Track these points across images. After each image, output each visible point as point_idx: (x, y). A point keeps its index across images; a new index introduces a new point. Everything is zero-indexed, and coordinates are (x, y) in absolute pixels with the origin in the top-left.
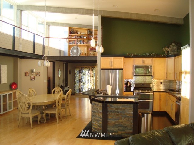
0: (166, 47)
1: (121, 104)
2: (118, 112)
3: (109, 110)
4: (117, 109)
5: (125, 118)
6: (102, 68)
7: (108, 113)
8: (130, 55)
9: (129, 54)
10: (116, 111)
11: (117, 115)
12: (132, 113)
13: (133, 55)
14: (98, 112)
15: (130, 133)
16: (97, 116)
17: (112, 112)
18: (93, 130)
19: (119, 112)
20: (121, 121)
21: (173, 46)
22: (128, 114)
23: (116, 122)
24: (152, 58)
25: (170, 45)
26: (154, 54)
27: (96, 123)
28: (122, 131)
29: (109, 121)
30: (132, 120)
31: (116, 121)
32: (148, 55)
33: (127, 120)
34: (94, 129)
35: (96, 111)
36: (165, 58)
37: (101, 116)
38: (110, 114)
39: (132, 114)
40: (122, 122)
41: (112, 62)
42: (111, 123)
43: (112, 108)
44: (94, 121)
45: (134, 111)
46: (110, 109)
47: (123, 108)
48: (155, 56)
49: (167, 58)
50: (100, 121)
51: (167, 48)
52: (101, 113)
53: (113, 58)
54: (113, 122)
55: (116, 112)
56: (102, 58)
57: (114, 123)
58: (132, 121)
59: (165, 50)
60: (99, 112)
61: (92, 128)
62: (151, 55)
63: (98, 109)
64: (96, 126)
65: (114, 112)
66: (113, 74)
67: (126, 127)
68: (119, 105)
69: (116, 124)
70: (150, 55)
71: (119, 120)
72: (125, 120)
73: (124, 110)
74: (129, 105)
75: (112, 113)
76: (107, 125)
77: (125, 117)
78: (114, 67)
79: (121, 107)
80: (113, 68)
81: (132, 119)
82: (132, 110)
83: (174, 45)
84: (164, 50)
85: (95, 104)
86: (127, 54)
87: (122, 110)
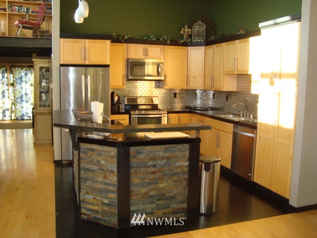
0: (186, 27)
1: (163, 147)
2: (155, 166)
3: (133, 161)
4: (153, 159)
5: (170, 178)
6: (62, 63)
7: (132, 170)
8: (120, 38)
9: (118, 35)
10: (151, 163)
11: (154, 173)
12: (187, 163)
13: (126, 37)
14: (102, 169)
15: (182, 209)
16: (100, 179)
17: (140, 167)
18: (85, 214)
19: (158, 166)
20: (161, 185)
21: (199, 25)
22: (177, 167)
23: (151, 190)
24: (162, 46)
25: (195, 22)
26: (165, 37)
27: (95, 198)
28: (164, 208)
29: (133, 188)
30: (185, 179)
31: (150, 187)
32: (154, 39)
33: (175, 181)
34: (88, 213)
35: (96, 168)
36: (186, 47)
37: (114, 179)
38: (136, 171)
39: (186, 166)
40: (164, 188)
41: (85, 50)
42: (139, 194)
43: (141, 156)
44: (87, 193)
45: (190, 160)
46: (136, 160)
47: (166, 155)
48: (168, 42)
49: (189, 48)
50: (112, 192)
51: (188, 28)
52: (112, 172)
53: (87, 41)
54: (144, 190)
55: (150, 166)
56: (62, 39)
57: (146, 193)
58: (185, 183)
59: (184, 32)
60: (105, 169)
61: (83, 211)
62: (161, 39)
63: (103, 162)
64: (97, 205)
65: (146, 167)
66: (89, 77)
67: (172, 198)
68: (158, 147)
69: (152, 193)
70: (158, 39)
71: (156, 183)
72: (170, 181)
73: (168, 158)
74: (180, 146)
75: (142, 170)
76: (129, 200)
77: (171, 176)
78: (89, 61)
79: (161, 154)
80: (87, 63)
81: (186, 176)
82: (187, 156)
83: (201, 23)
84: (182, 32)
85: (92, 150)
86: (114, 34)
87: (164, 161)
